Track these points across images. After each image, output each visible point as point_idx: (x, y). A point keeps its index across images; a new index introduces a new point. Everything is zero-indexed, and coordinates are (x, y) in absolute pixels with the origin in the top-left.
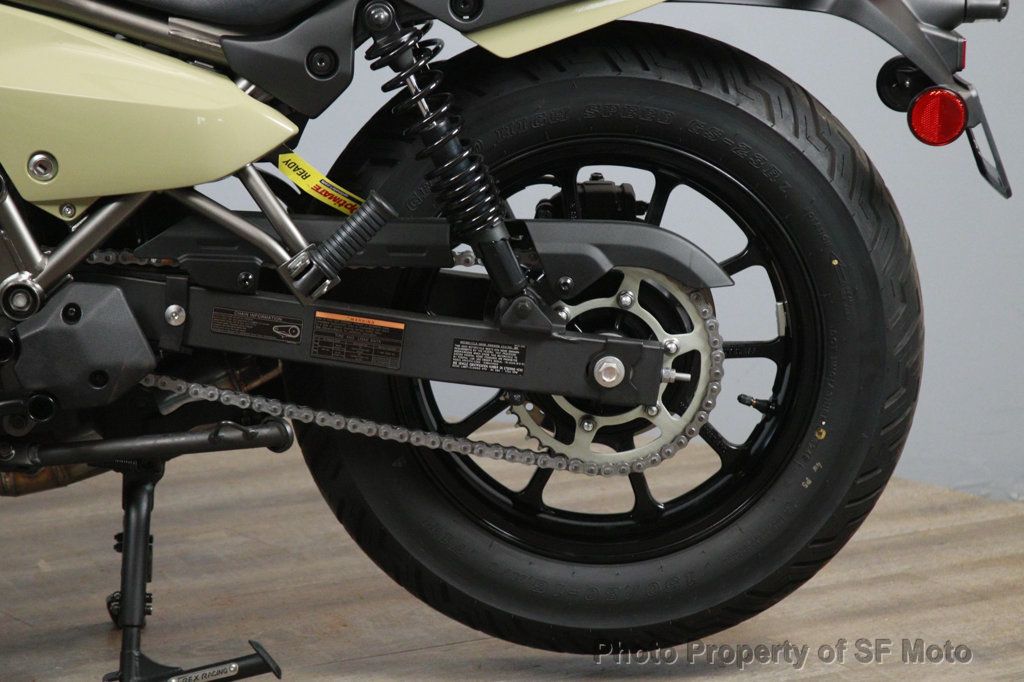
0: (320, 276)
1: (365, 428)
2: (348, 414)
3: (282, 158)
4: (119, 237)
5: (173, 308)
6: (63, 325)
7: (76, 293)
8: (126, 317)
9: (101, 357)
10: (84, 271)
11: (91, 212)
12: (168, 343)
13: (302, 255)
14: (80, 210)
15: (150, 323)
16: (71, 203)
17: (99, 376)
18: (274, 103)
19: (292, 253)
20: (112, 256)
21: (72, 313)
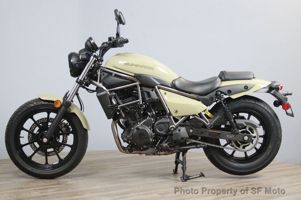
0: (212, 125)
1: (214, 146)
2: (212, 144)
3: (205, 111)
4: (184, 121)
5: (191, 130)
6: (178, 132)
7: (180, 128)
8: (185, 131)
9: (183, 136)
10: (180, 125)
11: (181, 118)
12: (190, 135)
13: (209, 123)
14: (180, 118)
15: (188, 132)
16: (179, 117)
17: (182, 138)
18: (204, 104)
19: (207, 123)
20: (183, 123)
21: (179, 131)
